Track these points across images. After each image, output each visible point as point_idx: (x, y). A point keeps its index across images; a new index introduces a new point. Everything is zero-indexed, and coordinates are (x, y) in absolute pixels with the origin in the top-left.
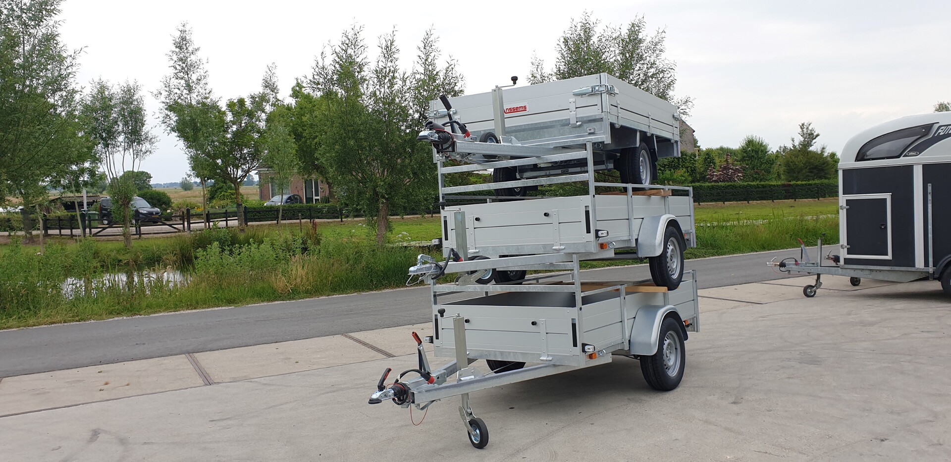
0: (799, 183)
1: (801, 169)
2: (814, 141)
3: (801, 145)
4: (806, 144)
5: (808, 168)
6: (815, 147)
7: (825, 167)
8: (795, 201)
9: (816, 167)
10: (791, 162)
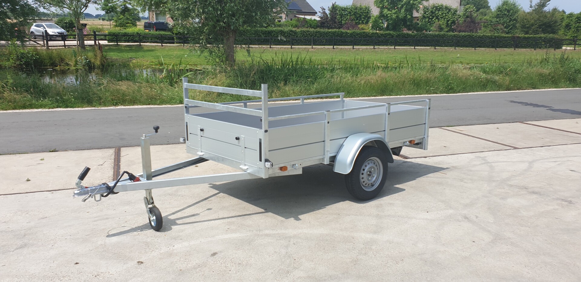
0: (526, 36)
1: (532, 25)
2: (547, 3)
3: (537, 5)
4: (542, 5)
5: (537, 25)
6: (549, 8)
7: (553, 24)
8: (515, 50)
9: (544, 24)
10: (525, 19)
